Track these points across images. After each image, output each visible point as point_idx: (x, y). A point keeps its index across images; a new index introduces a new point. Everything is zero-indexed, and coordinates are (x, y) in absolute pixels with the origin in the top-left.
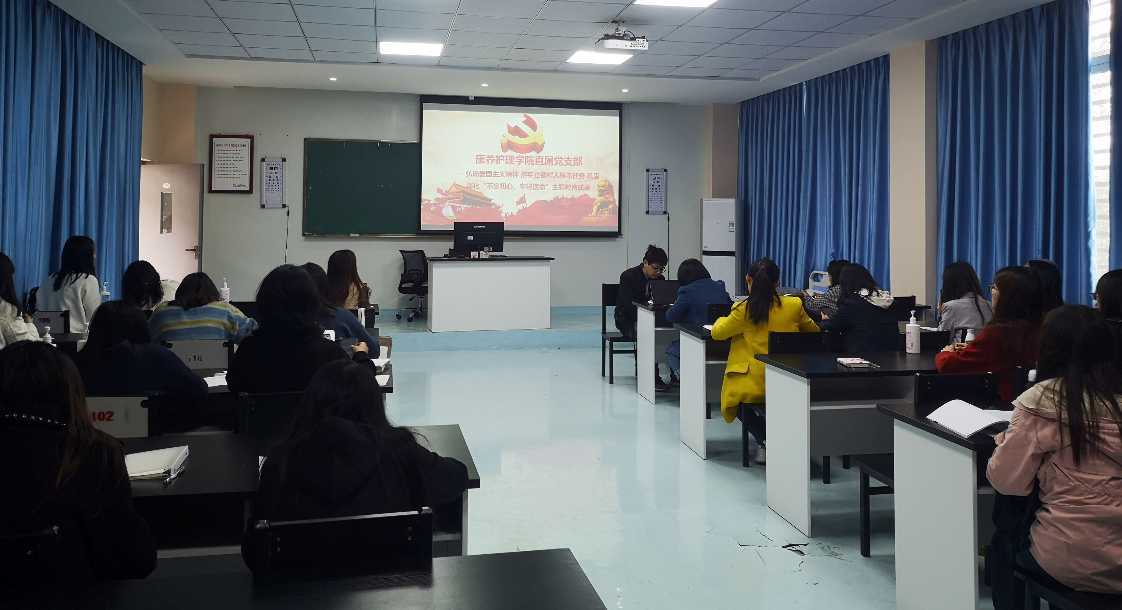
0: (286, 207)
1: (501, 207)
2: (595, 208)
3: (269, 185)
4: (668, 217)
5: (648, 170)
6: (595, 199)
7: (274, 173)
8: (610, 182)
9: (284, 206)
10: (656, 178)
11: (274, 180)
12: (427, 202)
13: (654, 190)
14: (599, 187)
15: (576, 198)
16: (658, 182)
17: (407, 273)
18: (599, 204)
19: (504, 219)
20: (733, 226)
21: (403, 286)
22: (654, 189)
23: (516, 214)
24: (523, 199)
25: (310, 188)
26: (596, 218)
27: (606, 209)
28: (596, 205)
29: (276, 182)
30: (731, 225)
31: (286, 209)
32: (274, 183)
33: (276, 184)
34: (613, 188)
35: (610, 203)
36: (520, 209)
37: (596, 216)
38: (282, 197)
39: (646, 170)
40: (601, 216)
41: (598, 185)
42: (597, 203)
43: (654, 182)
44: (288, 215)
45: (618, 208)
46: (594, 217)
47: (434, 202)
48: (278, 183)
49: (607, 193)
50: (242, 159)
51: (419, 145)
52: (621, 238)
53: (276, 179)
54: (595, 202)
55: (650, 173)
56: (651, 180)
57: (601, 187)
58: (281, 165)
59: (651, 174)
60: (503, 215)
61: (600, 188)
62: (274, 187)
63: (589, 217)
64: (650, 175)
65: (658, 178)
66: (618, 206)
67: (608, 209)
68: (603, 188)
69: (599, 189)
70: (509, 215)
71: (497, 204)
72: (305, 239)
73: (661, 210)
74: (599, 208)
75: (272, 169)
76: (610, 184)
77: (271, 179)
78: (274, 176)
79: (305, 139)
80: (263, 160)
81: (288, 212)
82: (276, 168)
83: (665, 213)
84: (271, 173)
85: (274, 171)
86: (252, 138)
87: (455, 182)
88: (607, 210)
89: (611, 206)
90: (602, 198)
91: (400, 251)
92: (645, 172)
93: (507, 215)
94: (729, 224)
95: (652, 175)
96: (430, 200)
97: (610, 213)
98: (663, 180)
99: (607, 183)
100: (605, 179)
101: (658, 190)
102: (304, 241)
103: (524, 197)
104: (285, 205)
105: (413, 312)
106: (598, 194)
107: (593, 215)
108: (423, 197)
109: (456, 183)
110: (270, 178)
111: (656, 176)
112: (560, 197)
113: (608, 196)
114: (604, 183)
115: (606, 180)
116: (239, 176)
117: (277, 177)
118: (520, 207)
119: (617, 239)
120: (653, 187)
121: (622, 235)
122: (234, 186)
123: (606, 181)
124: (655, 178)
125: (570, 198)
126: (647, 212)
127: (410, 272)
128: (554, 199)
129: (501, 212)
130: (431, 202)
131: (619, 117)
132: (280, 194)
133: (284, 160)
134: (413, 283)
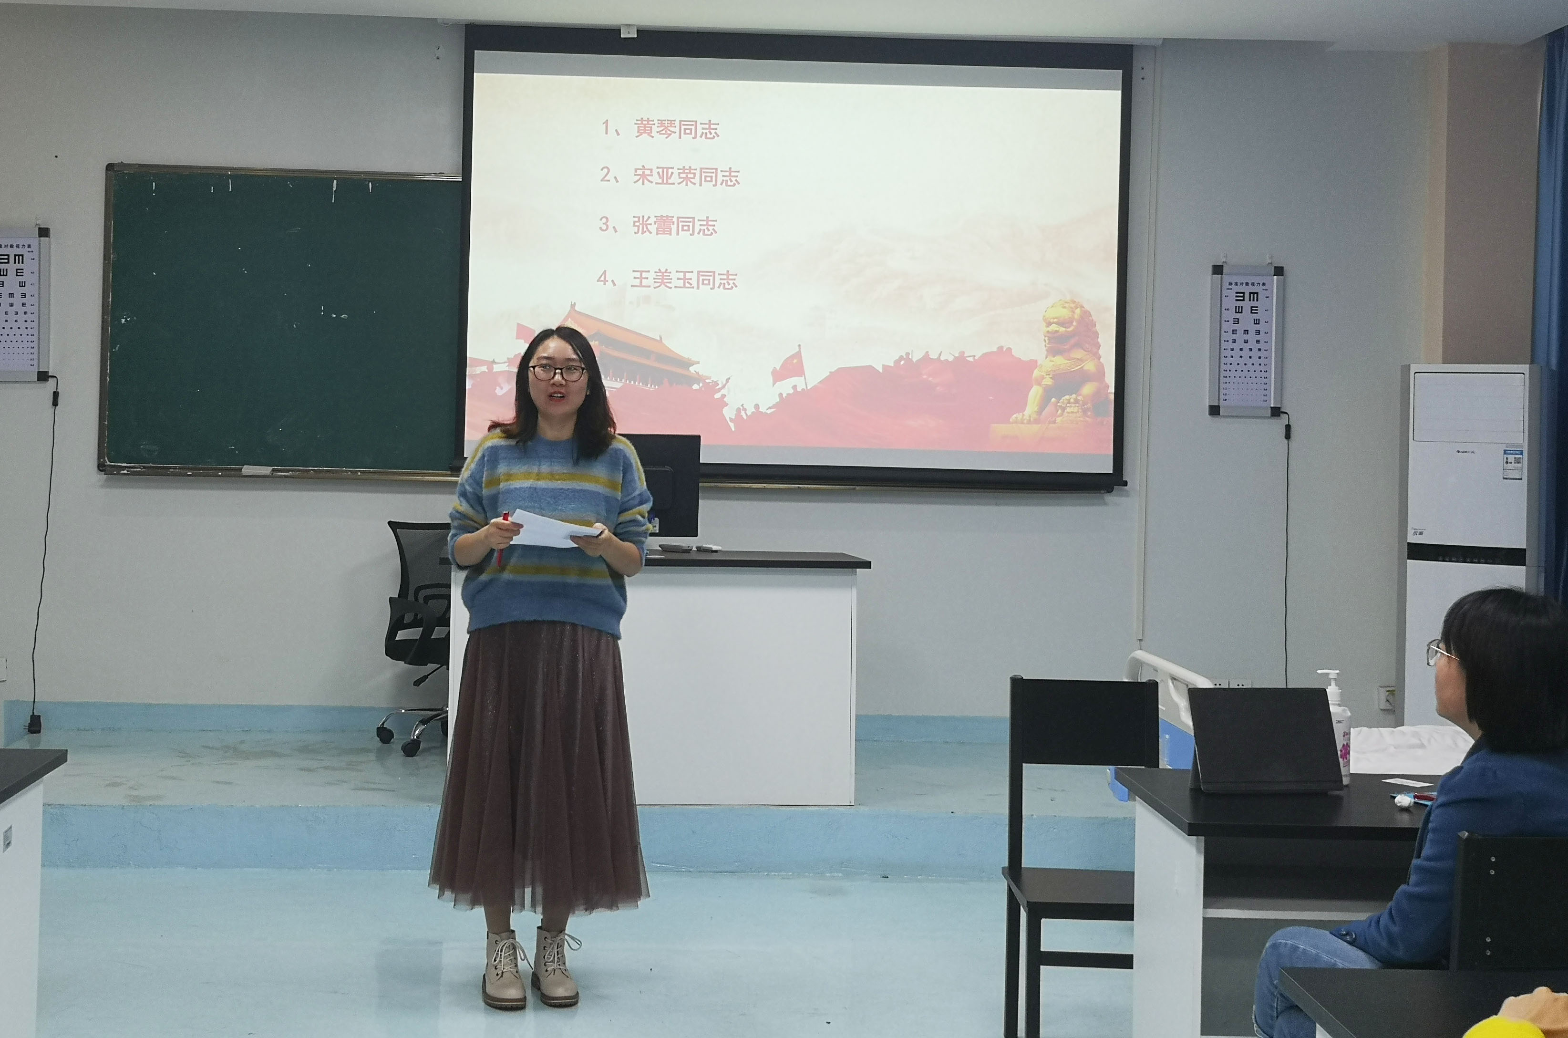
0: (50, 380)
1: (724, 387)
2: (1035, 394)
4: (1288, 427)
5: (1218, 270)
6: (1033, 364)
7: (12, 273)
8: (1087, 307)
9: (43, 376)
10: (1247, 296)
11: (11, 295)
12: (484, 369)
13: (1240, 337)
14: (1049, 324)
15: (971, 359)
16: (1253, 310)
17: (411, 597)
18: (1048, 381)
19: (732, 425)
20: (1518, 461)
21: (401, 635)
22: (1240, 332)
23: (769, 411)
24: (795, 361)
25: (123, 320)
26: (1035, 428)
27: (1074, 396)
28: (1039, 384)
29: (17, 300)
30: (1511, 458)
31: (50, 385)
32: (11, 305)
34: (1098, 327)
35: (1084, 377)
36: (784, 395)
37: (1037, 421)
38: (36, 348)
39: (1210, 269)
40: (1054, 422)
41: (1045, 320)
42: (1043, 378)
43: (1239, 310)
44: (55, 403)
45: (1112, 397)
46: (1029, 422)
47: (507, 369)
48: (23, 305)
49: (1078, 345)
51: (464, 188)
52: (1121, 496)
53: (18, 291)
54: (1036, 373)
55: (1227, 279)
56: (1230, 302)
57: (1056, 323)
58: (34, 247)
59: (1230, 284)
60: (728, 413)
61: (1054, 327)
62: (11, 317)
63: (1016, 422)
64: (1226, 285)
65: (1254, 295)
66: (1112, 389)
67: (1079, 398)
68: (1062, 329)
69: (1048, 332)
70: (749, 413)
71: (710, 378)
72: (106, 480)
73: (1265, 404)
74: (1048, 394)
75: (5, 258)
76: (1086, 314)
77: (5, 291)
78: (12, 281)
79: (110, 167)
81: (56, 395)
82: (19, 258)
83: (1276, 412)
84: (3, 273)
85: (12, 267)
87: (573, 306)
88: (1076, 401)
89: (1088, 389)
90: (1060, 361)
91: (390, 523)
92: (1208, 276)
93: (743, 413)
94: (1505, 452)
95: (1233, 286)
96: (494, 362)
97: (1085, 411)
98: (1269, 305)
99: (1078, 311)
100: (1068, 298)
101: (1252, 337)
102: (102, 486)
103: (798, 355)
104: (47, 372)
105: (423, 722)
106: (1044, 349)
107: (1026, 417)
108: (473, 351)
109: (576, 308)
111: (1247, 290)
112: (916, 357)
113: (1078, 354)
114: (1064, 313)
115: (1074, 302)
117: (22, 285)
118: (786, 387)
119: (1109, 498)
120: (1236, 327)
121: (1125, 484)
123: (1072, 305)
124: (1241, 296)
125: (951, 359)
126: (1214, 411)
127: (423, 594)
128: (897, 362)
129: (722, 403)
130: (497, 368)
131: (1120, 92)
132: (30, 338)
133: (44, 232)
134: (422, 628)
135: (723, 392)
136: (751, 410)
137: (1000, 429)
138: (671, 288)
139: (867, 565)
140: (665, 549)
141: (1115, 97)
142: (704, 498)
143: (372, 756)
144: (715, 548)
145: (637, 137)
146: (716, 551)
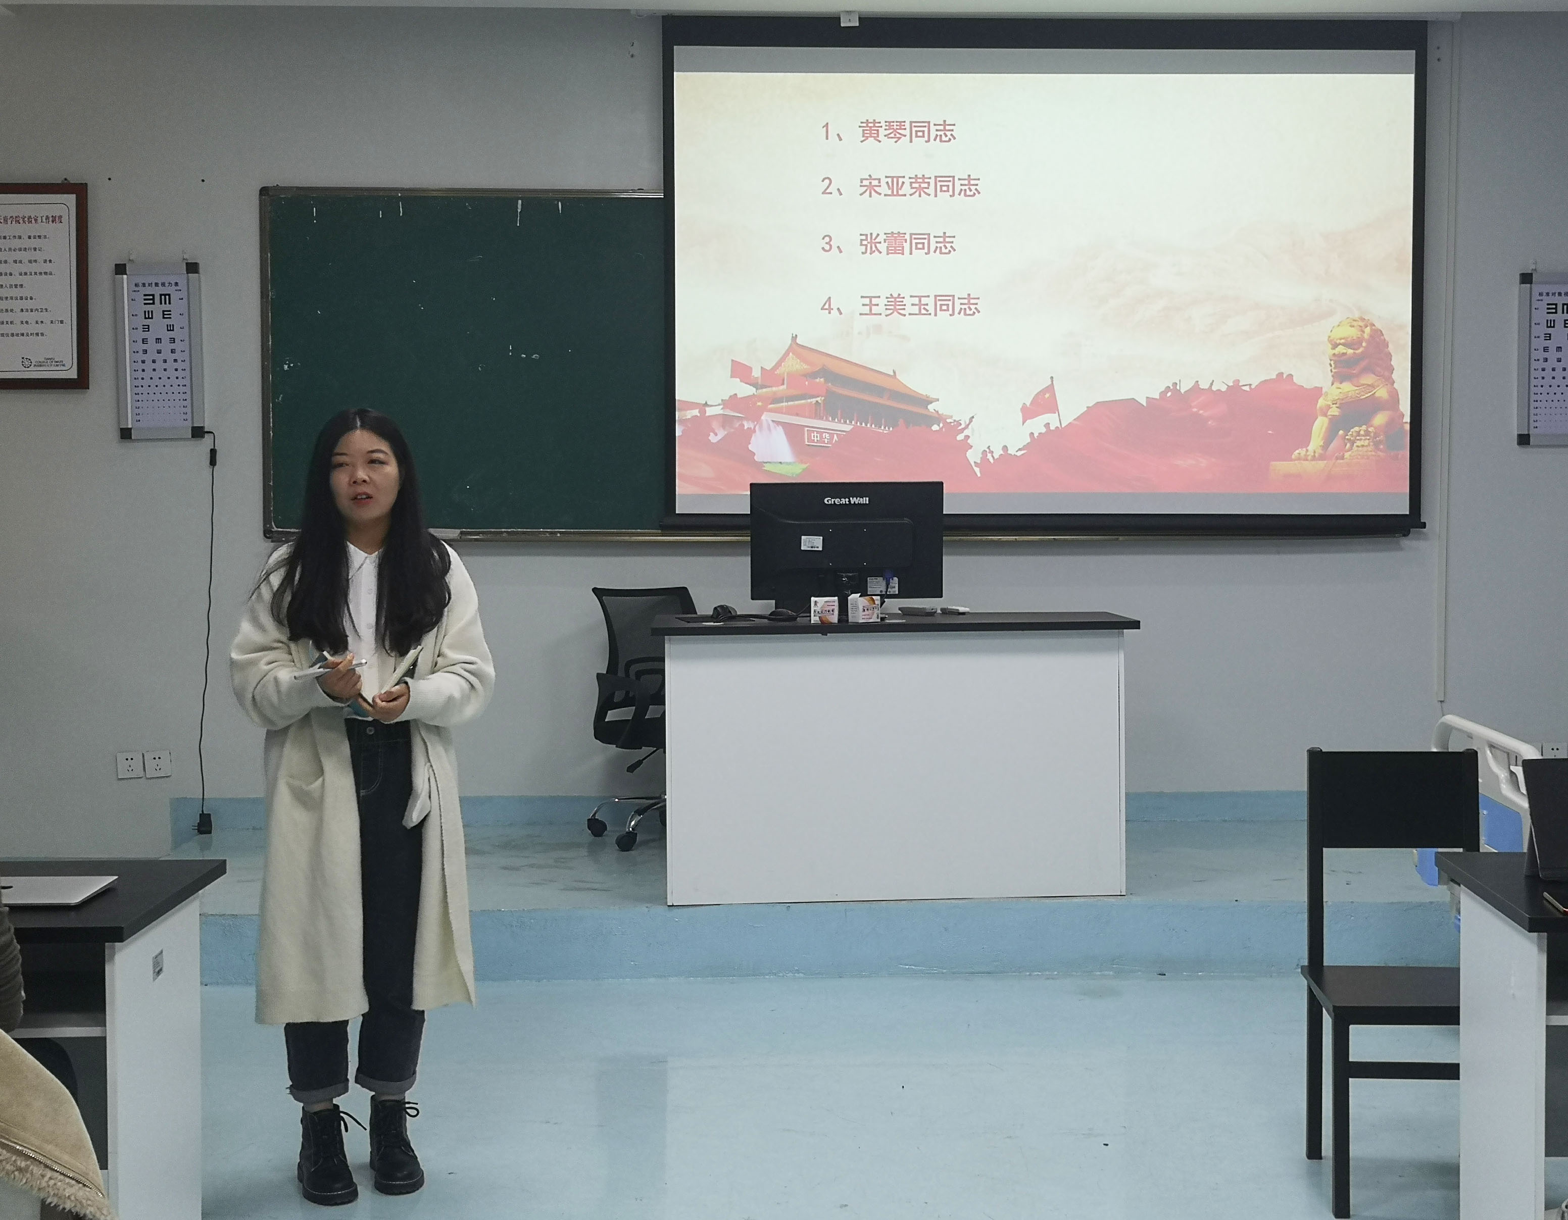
0: (206, 435)
1: (967, 426)
2: (1320, 425)
3: (144, 357)
5: (1526, 278)
6: (1317, 392)
7: (158, 315)
8: (1378, 325)
9: (198, 433)
10: (1560, 308)
11: (158, 340)
12: (696, 412)
13: (1552, 355)
14: (1335, 346)
15: (1247, 388)
17: (621, 673)
18: (1334, 411)
19: (977, 470)
21: (611, 716)
22: (1552, 350)
23: (1020, 453)
24: (1047, 396)
25: (286, 367)
26: (1321, 464)
27: (1364, 427)
28: (1325, 415)
29: (166, 346)
31: (206, 443)
32: (159, 352)
33: (166, 354)
34: (1391, 348)
35: (1376, 406)
36: (1036, 435)
37: (1322, 457)
38: (189, 400)
39: (1518, 278)
40: (1343, 458)
41: (1330, 341)
42: (1329, 407)
43: (1548, 325)
44: (213, 462)
45: (1408, 427)
46: (1314, 458)
47: (721, 412)
48: (173, 351)
49: (1367, 370)
50: (48, 267)
51: (666, 206)
52: (1419, 539)
53: (166, 335)
54: (1321, 402)
55: (1536, 288)
56: (1541, 315)
57: (1343, 344)
58: (183, 285)
59: (1541, 294)
60: (973, 456)
61: (1341, 349)
62: (159, 365)
63: (1299, 459)
64: (1536, 296)
66: (1407, 419)
67: (1370, 429)
68: (1350, 351)
69: (1334, 354)
70: (996, 456)
71: (951, 417)
74: (1335, 425)
75: (150, 299)
76: (1377, 334)
77: (151, 336)
78: (158, 325)
79: (264, 191)
80: (120, 269)
81: (213, 452)
82: (166, 297)
84: (149, 316)
85: (157, 309)
86: (80, 191)
87: (794, 338)
88: (1367, 433)
89: (1380, 419)
90: (1347, 388)
91: (595, 590)
92: (1515, 288)
93: (989, 456)
95: (1544, 297)
96: (706, 404)
97: (1376, 445)
99: (1368, 330)
100: (1357, 315)
103: (1051, 389)
104: (203, 428)
105: (639, 812)
106: (1330, 374)
107: (1311, 453)
108: (682, 393)
109: (799, 341)
110: (146, 335)
111: (1559, 301)
112: (1184, 388)
113: (1369, 379)
114: (1353, 333)
115: (1363, 319)
116: (39, 328)
117: (170, 328)
118: (1037, 425)
119: (1405, 542)
120: (1546, 343)
121: (1424, 525)
122: (26, 362)
123: (1361, 324)
124: (1554, 308)
125: (1224, 388)
126: (1524, 440)
127: (634, 668)
128: (1163, 394)
129: (966, 446)
130: (710, 412)
131: (1412, 76)
132: (182, 389)
133: (192, 268)
134: (634, 708)
135: (966, 432)
136: (998, 452)
137: (1281, 467)
138: (905, 315)
139: (1135, 625)
140: (906, 612)
141: (1408, 81)
142: (949, 554)
143: (584, 852)
144: (962, 609)
145: (862, 142)
146: (963, 614)
